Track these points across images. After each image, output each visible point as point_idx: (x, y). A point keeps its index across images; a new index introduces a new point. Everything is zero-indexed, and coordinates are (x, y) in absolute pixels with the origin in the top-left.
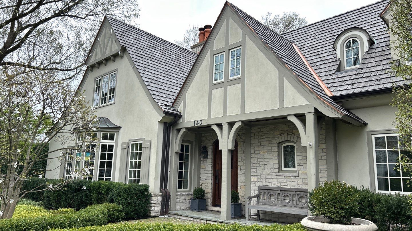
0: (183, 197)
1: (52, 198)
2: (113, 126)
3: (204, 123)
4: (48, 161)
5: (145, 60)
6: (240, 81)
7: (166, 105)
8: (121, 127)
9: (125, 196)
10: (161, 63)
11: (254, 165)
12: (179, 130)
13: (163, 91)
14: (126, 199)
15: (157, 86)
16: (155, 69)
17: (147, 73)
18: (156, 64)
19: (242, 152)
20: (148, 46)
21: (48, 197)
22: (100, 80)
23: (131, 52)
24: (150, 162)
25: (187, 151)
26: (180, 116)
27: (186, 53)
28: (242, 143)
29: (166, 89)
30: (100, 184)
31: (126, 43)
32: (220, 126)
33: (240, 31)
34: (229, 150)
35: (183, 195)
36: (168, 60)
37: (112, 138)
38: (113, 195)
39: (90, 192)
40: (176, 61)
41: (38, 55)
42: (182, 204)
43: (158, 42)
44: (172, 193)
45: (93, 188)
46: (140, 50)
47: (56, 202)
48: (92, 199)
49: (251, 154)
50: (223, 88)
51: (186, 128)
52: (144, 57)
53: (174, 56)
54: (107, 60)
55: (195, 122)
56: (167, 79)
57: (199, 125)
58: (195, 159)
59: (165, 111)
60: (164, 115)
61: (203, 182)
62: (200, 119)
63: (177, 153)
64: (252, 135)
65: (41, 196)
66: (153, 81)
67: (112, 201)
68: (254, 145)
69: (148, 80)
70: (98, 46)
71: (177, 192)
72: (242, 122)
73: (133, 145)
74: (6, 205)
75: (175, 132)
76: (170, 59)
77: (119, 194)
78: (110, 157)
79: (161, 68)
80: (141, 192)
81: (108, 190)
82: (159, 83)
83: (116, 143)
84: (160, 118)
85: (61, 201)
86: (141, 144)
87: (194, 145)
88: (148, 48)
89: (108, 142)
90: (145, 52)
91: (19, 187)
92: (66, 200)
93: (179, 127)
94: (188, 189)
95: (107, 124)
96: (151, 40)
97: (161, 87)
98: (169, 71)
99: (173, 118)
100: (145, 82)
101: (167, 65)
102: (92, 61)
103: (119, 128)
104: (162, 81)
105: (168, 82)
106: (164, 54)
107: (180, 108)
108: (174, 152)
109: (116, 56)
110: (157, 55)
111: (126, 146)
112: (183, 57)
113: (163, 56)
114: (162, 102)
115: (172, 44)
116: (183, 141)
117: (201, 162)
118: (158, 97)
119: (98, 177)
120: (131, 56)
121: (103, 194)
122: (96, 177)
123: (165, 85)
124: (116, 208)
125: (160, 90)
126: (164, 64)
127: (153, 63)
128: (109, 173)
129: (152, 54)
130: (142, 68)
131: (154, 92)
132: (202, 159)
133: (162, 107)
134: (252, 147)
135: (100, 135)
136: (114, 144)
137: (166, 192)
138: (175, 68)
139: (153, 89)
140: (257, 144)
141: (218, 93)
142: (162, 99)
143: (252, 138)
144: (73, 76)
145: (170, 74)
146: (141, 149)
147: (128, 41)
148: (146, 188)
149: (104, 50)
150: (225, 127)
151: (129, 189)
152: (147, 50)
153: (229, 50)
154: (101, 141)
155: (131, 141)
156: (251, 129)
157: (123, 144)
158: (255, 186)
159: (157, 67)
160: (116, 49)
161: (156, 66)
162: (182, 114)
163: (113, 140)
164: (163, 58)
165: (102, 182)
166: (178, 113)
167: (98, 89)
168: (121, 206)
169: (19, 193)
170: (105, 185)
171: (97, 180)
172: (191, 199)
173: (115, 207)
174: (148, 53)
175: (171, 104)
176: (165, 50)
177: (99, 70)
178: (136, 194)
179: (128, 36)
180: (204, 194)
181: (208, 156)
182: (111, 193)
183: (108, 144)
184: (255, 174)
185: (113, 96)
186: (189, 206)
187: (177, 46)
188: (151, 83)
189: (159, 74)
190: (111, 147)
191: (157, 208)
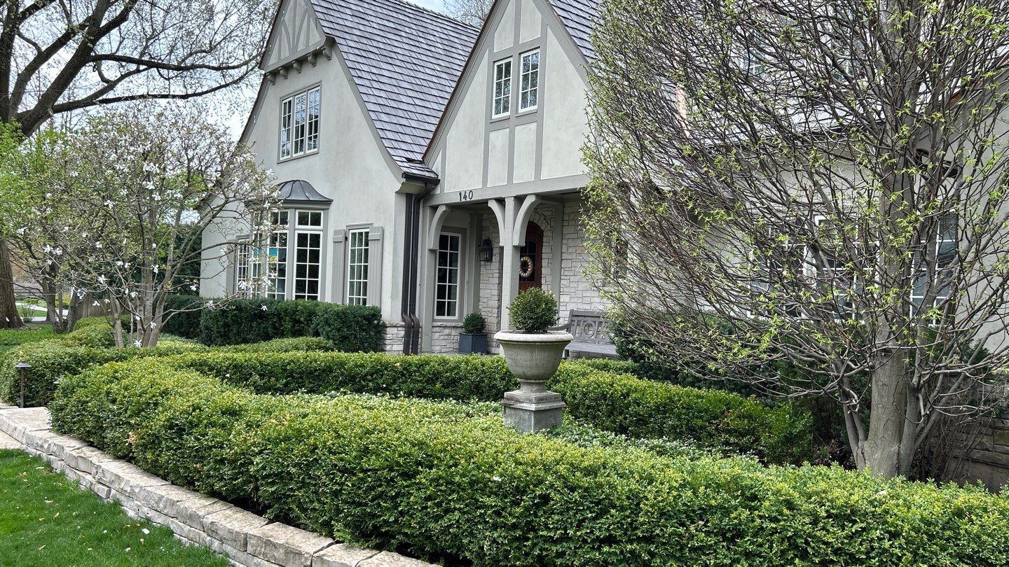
0: (447, 331)
1: (215, 329)
2: (317, 199)
3: (476, 198)
4: (203, 264)
5: (374, 63)
6: (536, 117)
7: (409, 160)
8: (331, 201)
9: (337, 324)
10: (409, 66)
11: (566, 273)
12: (435, 208)
13: (408, 131)
14: (339, 330)
15: (395, 120)
16: (394, 82)
17: (377, 92)
18: (397, 69)
19: (549, 250)
20: (383, 28)
21: (207, 328)
22: (290, 102)
23: (346, 49)
24: (384, 268)
25: (454, 247)
26: (436, 182)
27: (469, 35)
28: (550, 234)
29: (414, 124)
30: (297, 305)
31: (337, 27)
32: (501, 201)
33: (539, 16)
34: (515, 247)
35: (445, 327)
36: (424, 58)
37: (316, 221)
38: (318, 324)
39: (280, 319)
40: (444, 58)
41: (163, 30)
42: (444, 343)
43: (406, 14)
44: (423, 323)
45: (285, 312)
46: (365, 41)
47: (221, 336)
48: (283, 331)
49: (562, 253)
50: (508, 130)
51: (447, 205)
52: (372, 56)
53: (440, 46)
54: (301, 61)
55: (460, 194)
56: (418, 102)
57: (468, 199)
58: (470, 262)
59: (405, 173)
60: (404, 180)
61: (485, 305)
62: (470, 189)
63: (432, 251)
64: (566, 218)
65: (195, 329)
66: (388, 110)
67: (317, 334)
68: (567, 237)
69: (377, 108)
70: (283, 30)
71: (434, 320)
72: (537, 195)
73: (354, 234)
74: (145, 331)
75: (428, 212)
76: (429, 53)
77: (327, 323)
78: (315, 256)
79: (407, 78)
80: (366, 320)
81: (310, 316)
82: (401, 113)
83: (325, 230)
84: (398, 186)
85: (231, 335)
86: (367, 233)
87: (468, 235)
88: (382, 33)
89: (309, 229)
90: (375, 44)
91: (161, 304)
92: (238, 333)
93: (435, 203)
94: (456, 317)
95: (307, 194)
96: (390, 13)
97: (404, 122)
98: (424, 83)
99: (421, 185)
100: (370, 113)
101: (421, 69)
102: (273, 62)
103: (328, 202)
104: (406, 108)
105: (419, 110)
106: (417, 44)
107: (436, 166)
108: (427, 250)
109: (317, 54)
110: (402, 48)
111: (341, 237)
112: (460, 47)
113: (414, 49)
114: (402, 153)
115: (438, 16)
116: (444, 228)
117: (482, 269)
118: (396, 144)
119: (294, 294)
120: (345, 57)
121: (302, 323)
122: (290, 293)
123: (413, 116)
124: (323, 345)
125: (400, 129)
126: (415, 68)
127: (390, 67)
128: (314, 287)
129: (389, 48)
130: (367, 83)
131: (387, 132)
132: (482, 263)
133: (400, 164)
134: (564, 242)
135: (293, 216)
136: (321, 233)
137: (413, 321)
138: (439, 74)
139: (387, 126)
140: (572, 236)
141: (499, 138)
142: (403, 146)
143: (565, 223)
144: (241, 78)
145: (426, 90)
146: (367, 244)
147: (341, 22)
148: (376, 314)
149: (294, 38)
150: (510, 204)
151: (344, 313)
152: (379, 39)
153: (520, 54)
154: (297, 226)
155: (350, 227)
156: (564, 207)
157: (336, 232)
158: (566, 310)
159: (400, 75)
160: (317, 41)
161: (395, 76)
162: (439, 178)
163: (319, 225)
164: (413, 55)
165: (300, 301)
166: (433, 175)
167: (287, 122)
168: (331, 341)
169: (162, 313)
170: (305, 307)
171: (294, 299)
172: (461, 334)
173: (319, 343)
174: (381, 46)
175: (419, 157)
176: (421, 34)
177: (287, 82)
178: (357, 323)
179: (341, 9)
180: (482, 325)
181: (494, 258)
182: (315, 320)
183: (309, 232)
184: (566, 290)
185: (316, 137)
186: (457, 346)
187: (449, 20)
188: (383, 115)
189: (402, 91)
190: (315, 239)
191: (396, 348)
